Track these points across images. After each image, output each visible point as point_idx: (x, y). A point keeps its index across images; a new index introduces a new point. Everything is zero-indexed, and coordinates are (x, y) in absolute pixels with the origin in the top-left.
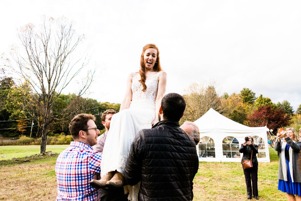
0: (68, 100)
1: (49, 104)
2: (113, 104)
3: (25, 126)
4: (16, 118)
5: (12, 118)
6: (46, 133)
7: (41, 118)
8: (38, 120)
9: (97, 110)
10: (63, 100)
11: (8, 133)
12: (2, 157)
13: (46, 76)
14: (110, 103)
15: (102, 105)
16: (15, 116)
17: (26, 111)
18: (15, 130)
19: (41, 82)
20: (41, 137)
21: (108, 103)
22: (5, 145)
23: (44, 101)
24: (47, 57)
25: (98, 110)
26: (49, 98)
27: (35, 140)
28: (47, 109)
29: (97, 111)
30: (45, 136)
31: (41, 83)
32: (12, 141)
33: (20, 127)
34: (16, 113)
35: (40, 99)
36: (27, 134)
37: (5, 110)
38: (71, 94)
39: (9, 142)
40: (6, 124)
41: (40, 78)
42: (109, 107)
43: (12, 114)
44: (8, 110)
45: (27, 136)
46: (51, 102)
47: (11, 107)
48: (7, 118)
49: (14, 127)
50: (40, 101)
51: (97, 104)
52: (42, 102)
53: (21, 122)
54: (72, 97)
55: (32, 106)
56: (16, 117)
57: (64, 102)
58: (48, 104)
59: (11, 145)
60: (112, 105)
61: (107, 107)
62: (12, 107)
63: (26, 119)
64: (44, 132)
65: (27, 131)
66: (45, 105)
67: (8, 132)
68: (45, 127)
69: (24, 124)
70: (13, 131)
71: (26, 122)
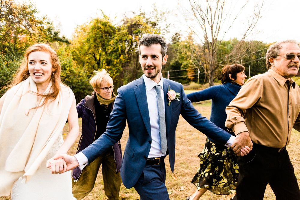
0: (229, 46)
3: (193, 74)
4: (186, 67)
5: (183, 68)
6: (212, 79)
7: (207, 66)
8: (204, 67)
10: (224, 46)
11: (181, 80)
13: (209, 23)
16: (185, 66)
17: (194, 60)
18: (186, 78)
20: (208, 82)
23: (209, 49)
24: (208, 4)
26: (213, 45)
27: (202, 86)
28: (211, 56)
30: (211, 82)
31: (205, 31)
33: (190, 75)
34: (185, 63)
35: (204, 48)
36: (195, 80)
38: (232, 39)
40: (180, 73)
41: (203, 26)
43: (183, 64)
44: (179, 61)
45: (195, 83)
46: (215, 50)
48: (179, 68)
49: (185, 75)
50: (205, 49)
52: (207, 51)
53: (190, 70)
54: (233, 42)
55: (198, 55)
57: (226, 49)
58: (213, 51)
62: (182, 58)
63: (194, 67)
64: (211, 78)
65: (195, 78)
66: (210, 52)
68: (211, 73)
70: (184, 79)
71: (194, 70)
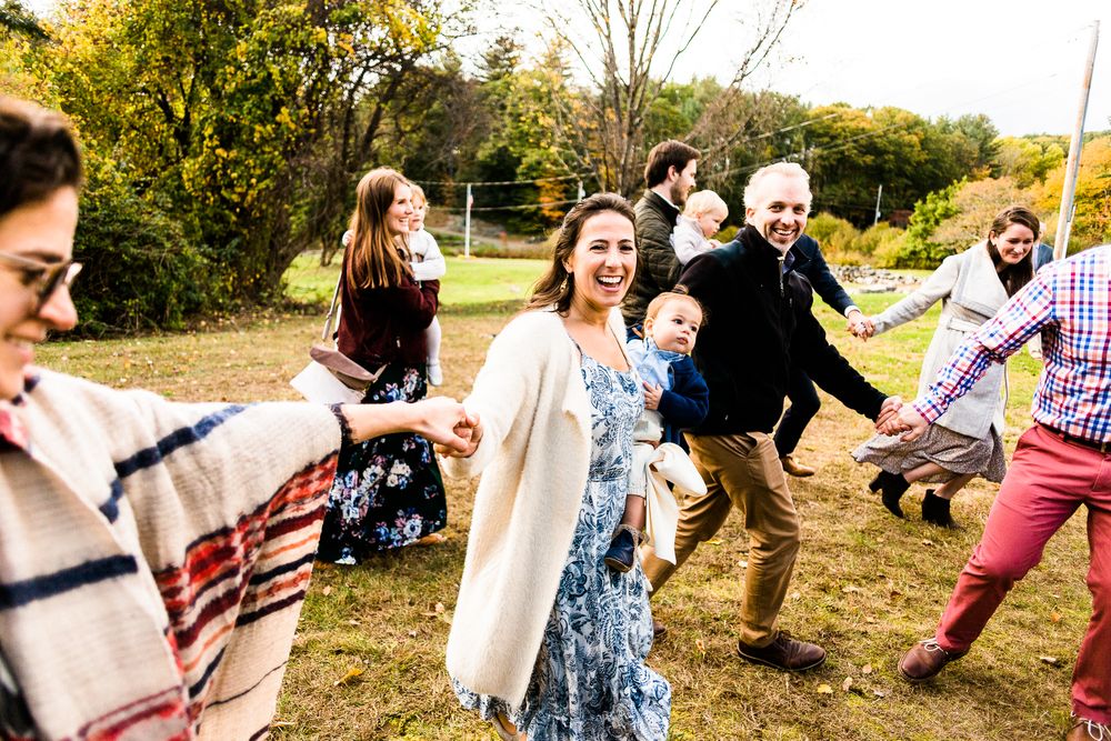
0: (690, 105)
1: (635, 117)
2: (866, 110)
3: (560, 199)
4: (534, 174)
5: (523, 174)
7: (611, 171)
8: (600, 177)
9: (796, 139)
10: (673, 104)
11: (515, 221)
12: (511, 291)
13: (621, 10)
14: (854, 107)
15: (818, 116)
16: (531, 168)
17: (564, 145)
18: (535, 213)
19: (603, 37)
21: (842, 106)
22: (514, 257)
23: (618, 109)
25: (798, 137)
26: (634, 94)
28: (625, 136)
29: (798, 144)
31: (606, 41)
32: (531, 246)
33: (548, 204)
34: (532, 156)
35: (603, 103)
37: (505, 149)
38: (700, 80)
39: (522, 249)
40: (512, 194)
41: (601, 21)
42: (849, 123)
43: (524, 160)
44: (511, 149)
46: (638, 112)
47: (519, 139)
48: (512, 175)
49: (531, 203)
50: (604, 108)
51: (800, 115)
52: (611, 114)
53: (548, 186)
54: (703, 89)
55: (581, 128)
56: (535, 170)
57: (677, 113)
58: (632, 118)
59: (528, 258)
60: (862, 113)
61: (840, 124)
62: (523, 136)
63: (565, 173)
66: (621, 121)
67: (518, 219)
69: (557, 195)
70: (529, 217)
71: (563, 186)
